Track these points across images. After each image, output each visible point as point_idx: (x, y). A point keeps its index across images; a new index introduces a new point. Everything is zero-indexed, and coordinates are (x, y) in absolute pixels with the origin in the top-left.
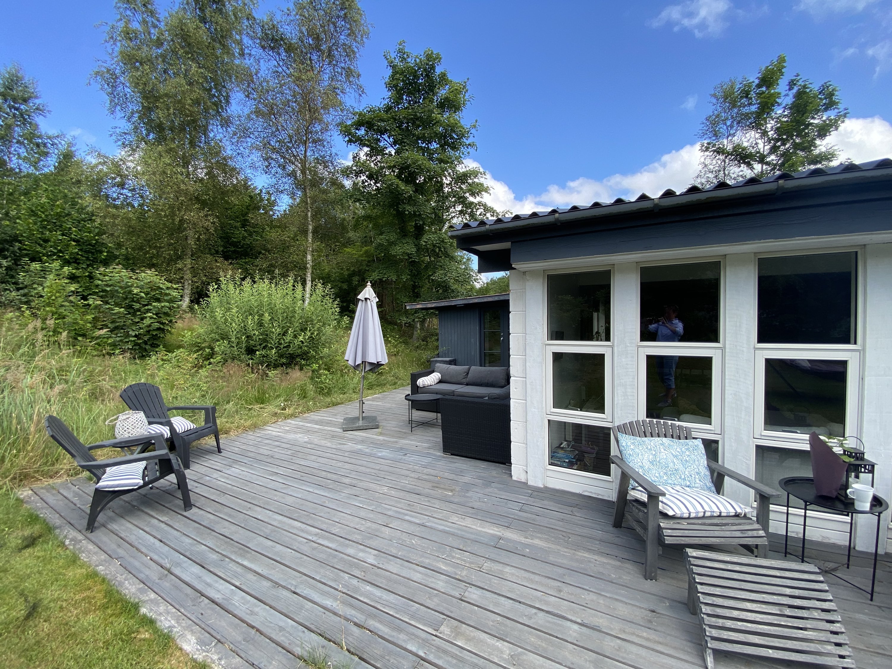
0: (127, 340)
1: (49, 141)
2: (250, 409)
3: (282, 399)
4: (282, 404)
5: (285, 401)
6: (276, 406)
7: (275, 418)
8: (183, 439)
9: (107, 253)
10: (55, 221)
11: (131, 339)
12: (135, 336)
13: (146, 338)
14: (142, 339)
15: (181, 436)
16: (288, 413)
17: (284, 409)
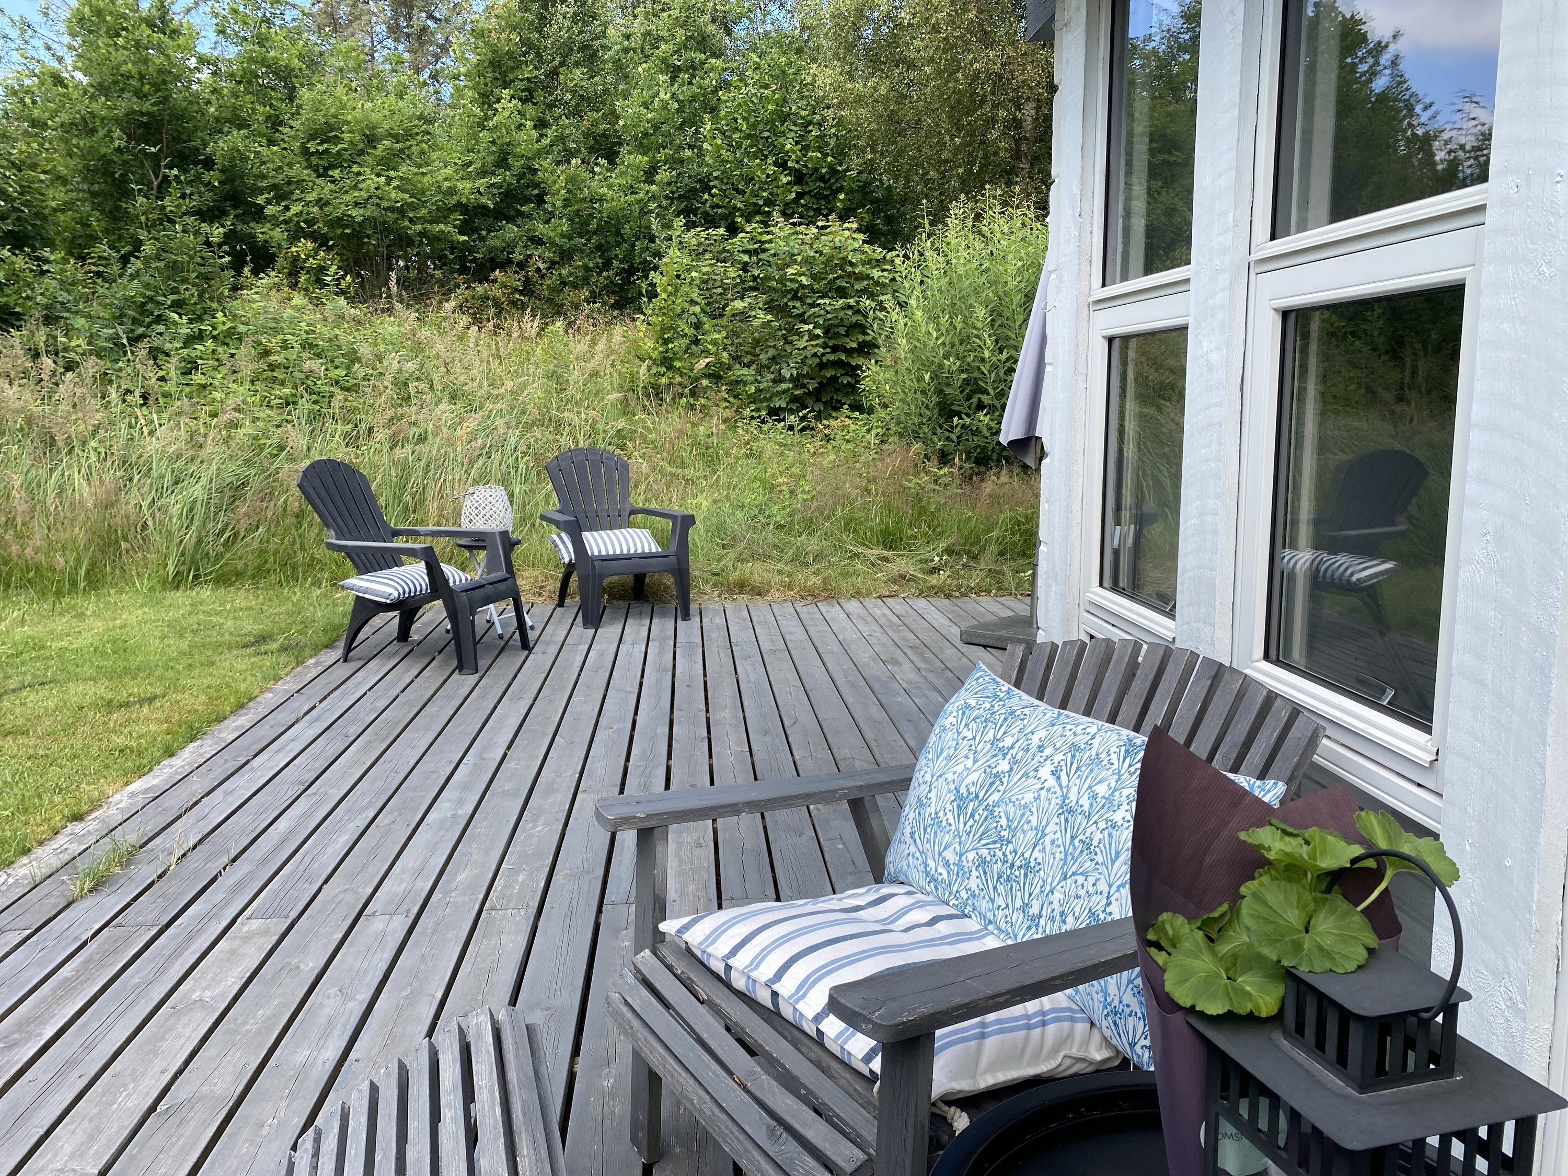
0: (779, 389)
2: (856, 556)
3: (943, 545)
4: (937, 559)
5: (949, 551)
6: (921, 561)
7: (896, 588)
8: (593, 565)
9: (846, 194)
10: (766, 134)
11: (784, 386)
12: (792, 379)
13: (812, 385)
14: (804, 386)
15: (593, 559)
16: (934, 582)
17: (934, 571)
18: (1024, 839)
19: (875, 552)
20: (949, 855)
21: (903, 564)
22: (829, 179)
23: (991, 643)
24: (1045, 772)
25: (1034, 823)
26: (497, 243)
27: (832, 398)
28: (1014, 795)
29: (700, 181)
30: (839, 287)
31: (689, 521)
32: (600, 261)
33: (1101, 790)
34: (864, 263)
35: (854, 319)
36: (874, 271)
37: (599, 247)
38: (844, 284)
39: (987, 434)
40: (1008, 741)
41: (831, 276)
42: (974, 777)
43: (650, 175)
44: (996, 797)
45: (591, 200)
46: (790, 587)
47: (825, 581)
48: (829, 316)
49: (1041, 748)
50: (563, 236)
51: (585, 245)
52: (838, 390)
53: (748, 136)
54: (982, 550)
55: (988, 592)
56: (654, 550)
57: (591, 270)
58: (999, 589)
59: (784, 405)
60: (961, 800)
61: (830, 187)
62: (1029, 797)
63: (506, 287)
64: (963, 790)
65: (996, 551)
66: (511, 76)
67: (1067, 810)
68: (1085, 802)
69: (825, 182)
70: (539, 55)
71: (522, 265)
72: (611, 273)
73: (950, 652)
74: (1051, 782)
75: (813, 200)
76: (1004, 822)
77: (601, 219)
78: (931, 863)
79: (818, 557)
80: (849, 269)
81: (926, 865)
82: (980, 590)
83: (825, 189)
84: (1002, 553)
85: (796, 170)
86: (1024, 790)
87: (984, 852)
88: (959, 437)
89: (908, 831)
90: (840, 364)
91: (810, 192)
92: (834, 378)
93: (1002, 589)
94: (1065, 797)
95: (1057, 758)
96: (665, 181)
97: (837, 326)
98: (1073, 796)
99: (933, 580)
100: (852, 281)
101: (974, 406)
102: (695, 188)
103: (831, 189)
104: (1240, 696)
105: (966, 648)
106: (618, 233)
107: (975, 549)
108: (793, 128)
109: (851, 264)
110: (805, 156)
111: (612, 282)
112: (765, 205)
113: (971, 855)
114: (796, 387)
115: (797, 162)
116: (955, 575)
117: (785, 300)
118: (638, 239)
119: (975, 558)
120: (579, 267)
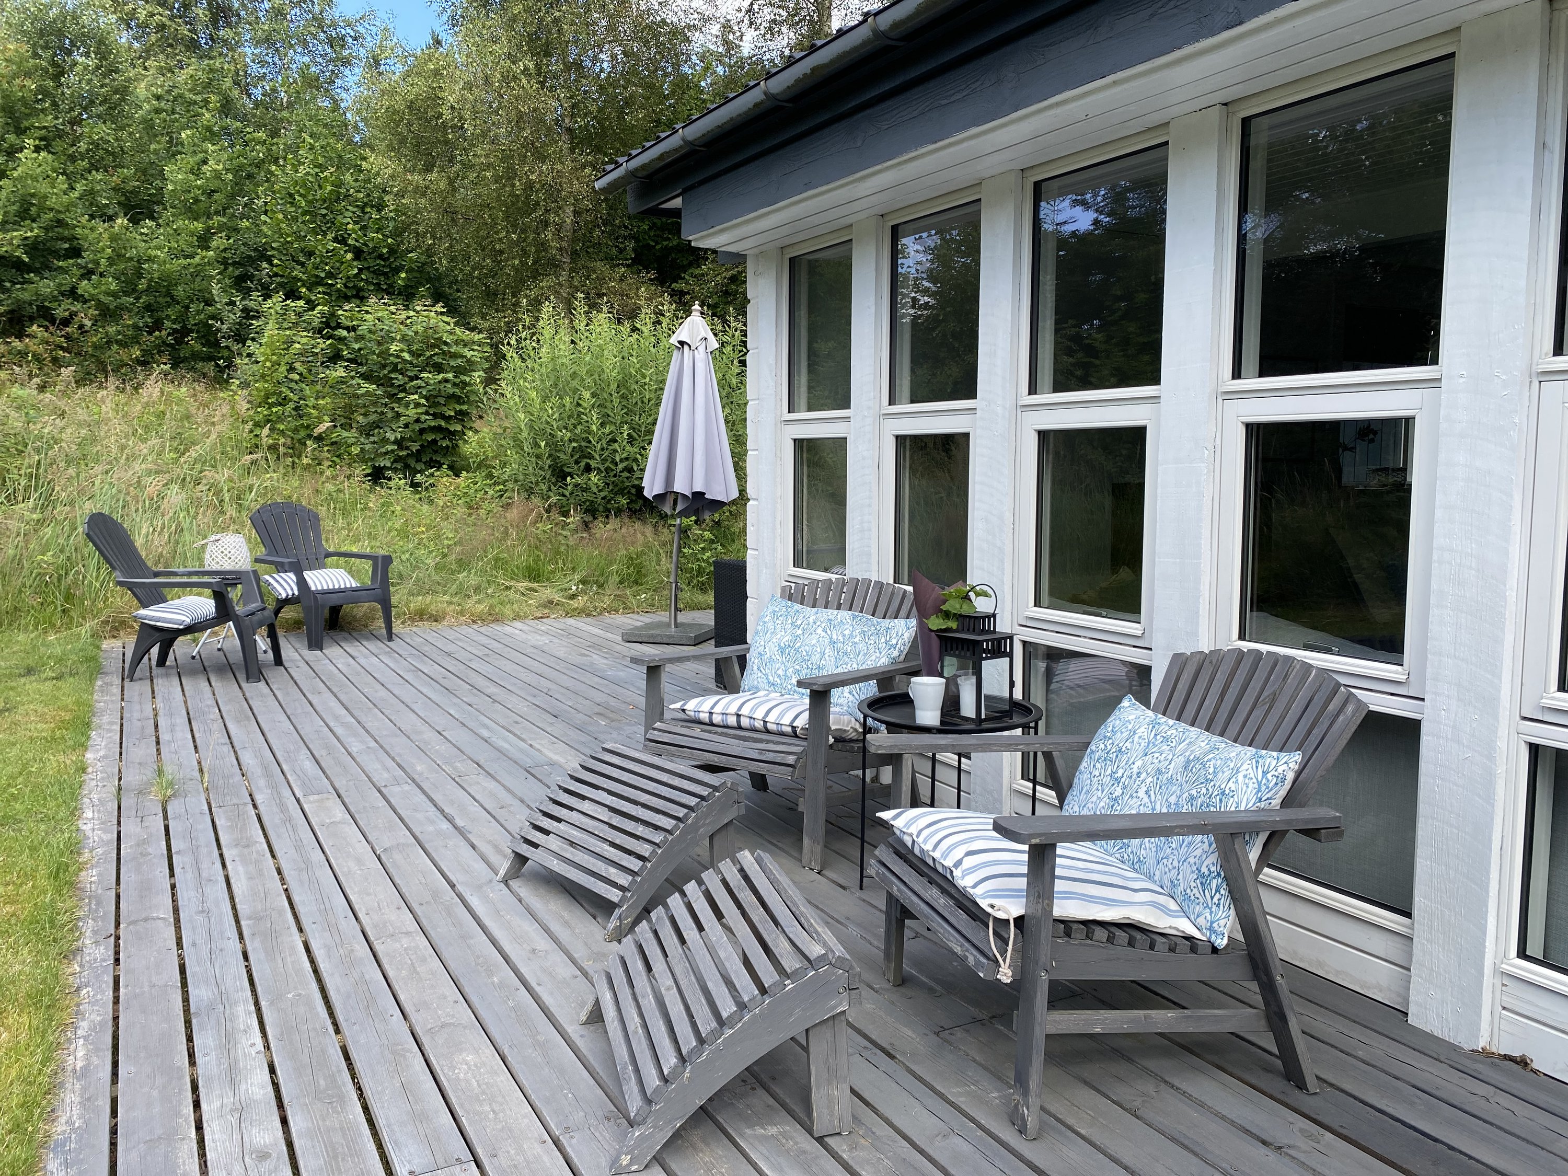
0: (383, 450)
1: (349, 31)
2: (508, 588)
3: (577, 577)
4: (574, 588)
5: (584, 582)
6: (561, 590)
7: (546, 611)
8: (315, 598)
9: (407, 273)
10: (324, 212)
11: (390, 447)
12: (396, 442)
13: (415, 447)
14: (407, 448)
15: (315, 594)
16: (576, 605)
17: (573, 597)
18: (816, 658)
19: (523, 585)
20: (780, 672)
21: (547, 593)
22: (388, 259)
23: (645, 640)
24: (819, 631)
25: (819, 650)
26: (26, 296)
27: (431, 459)
28: (807, 641)
29: (256, 250)
30: (436, 363)
31: (388, 560)
32: (149, 320)
33: (847, 632)
34: (457, 343)
35: (451, 392)
36: (466, 350)
37: (148, 308)
38: (440, 361)
39: (596, 490)
40: (799, 622)
41: (428, 354)
42: (786, 638)
43: (204, 241)
44: (799, 644)
45: (138, 261)
46: (462, 613)
47: (492, 607)
48: (430, 388)
49: (815, 623)
50: (108, 293)
51: (133, 304)
52: (436, 452)
53: (305, 213)
54: (606, 581)
55: (617, 611)
56: (354, 585)
57: (140, 329)
58: (624, 608)
59: (389, 465)
60: (782, 650)
61: (389, 266)
62: (814, 642)
63: (47, 343)
64: (782, 645)
65: (617, 580)
66: (26, 123)
67: (833, 643)
68: (841, 638)
69: (384, 260)
70: (55, 104)
71: (66, 322)
72: (164, 333)
73: (618, 648)
74: (823, 634)
75: (372, 275)
76: (804, 653)
77: (151, 280)
78: (771, 678)
79: (477, 589)
80: (445, 348)
81: (768, 679)
82: (611, 610)
83: (384, 266)
84: (621, 582)
85: (355, 247)
86: (811, 640)
87: (798, 667)
88: (571, 493)
89: (755, 668)
90: (439, 429)
91: (368, 268)
92: (434, 441)
93: (628, 609)
94: (831, 638)
95: (823, 625)
96: (222, 248)
97: (436, 397)
98: (835, 637)
99: (574, 604)
100: (447, 358)
101: (582, 468)
102: (250, 256)
103: (390, 267)
104: (892, 594)
105: (628, 644)
106: (169, 294)
107: (601, 580)
108: (350, 208)
109: (446, 343)
110: (365, 235)
111: (164, 342)
112: (326, 277)
113: (791, 670)
114: (401, 447)
115: (357, 241)
116: (591, 600)
117: (386, 372)
118: (192, 301)
119: (601, 586)
120: (128, 326)
